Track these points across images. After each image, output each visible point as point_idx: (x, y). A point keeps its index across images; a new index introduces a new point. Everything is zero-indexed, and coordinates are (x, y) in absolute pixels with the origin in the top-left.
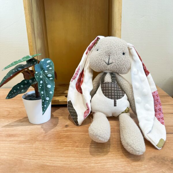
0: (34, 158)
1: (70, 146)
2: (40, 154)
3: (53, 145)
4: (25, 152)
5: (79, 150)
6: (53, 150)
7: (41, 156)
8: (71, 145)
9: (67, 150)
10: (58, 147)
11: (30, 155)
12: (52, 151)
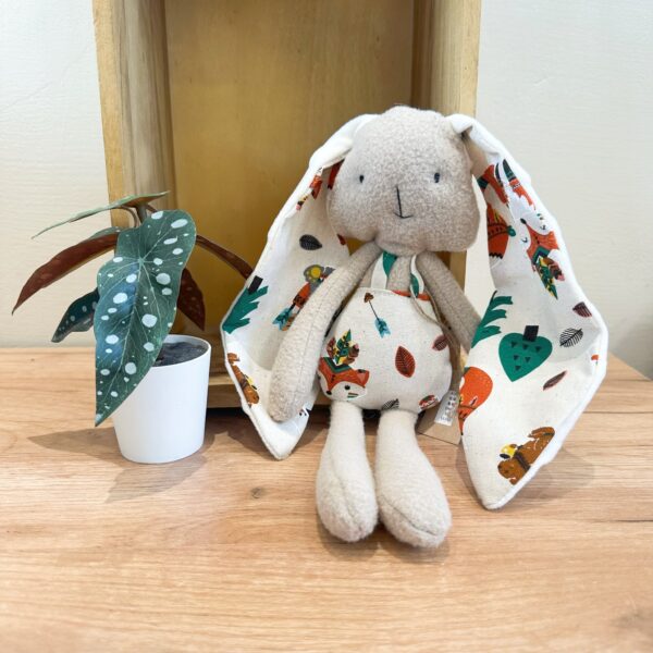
0: (127, 625)
1: (281, 571)
2: (154, 607)
3: (208, 569)
4: (88, 599)
5: (319, 590)
6: (207, 590)
7: (158, 613)
8: (283, 568)
9: (267, 588)
10: (231, 577)
11: (111, 610)
12: (205, 594)
